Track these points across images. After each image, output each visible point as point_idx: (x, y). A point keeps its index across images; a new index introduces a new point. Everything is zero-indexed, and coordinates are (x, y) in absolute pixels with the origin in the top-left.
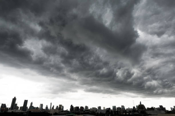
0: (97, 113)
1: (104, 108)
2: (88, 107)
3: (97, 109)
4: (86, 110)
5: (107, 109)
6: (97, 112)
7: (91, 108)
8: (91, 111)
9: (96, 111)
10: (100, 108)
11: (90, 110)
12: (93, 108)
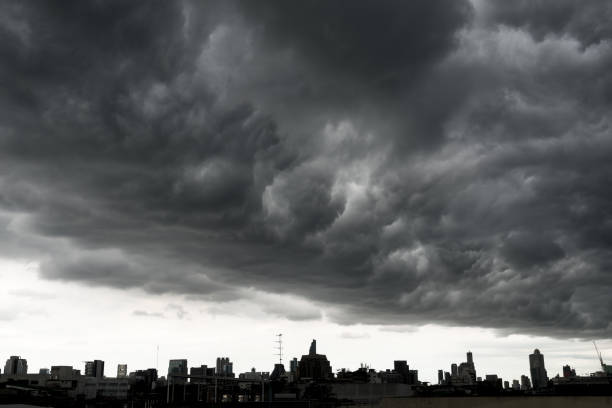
0: (78, 396)
1: (122, 368)
2: (24, 362)
3: (83, 373)
4: (11, 382)
5: (139, 373)
6: (80, 389)
7: (43, 372)
8: (41, 383)
9: (75, 383)
10: (96, 367)
11: (36, 382)
12: (54, 368)
